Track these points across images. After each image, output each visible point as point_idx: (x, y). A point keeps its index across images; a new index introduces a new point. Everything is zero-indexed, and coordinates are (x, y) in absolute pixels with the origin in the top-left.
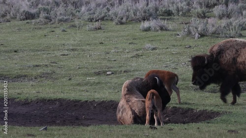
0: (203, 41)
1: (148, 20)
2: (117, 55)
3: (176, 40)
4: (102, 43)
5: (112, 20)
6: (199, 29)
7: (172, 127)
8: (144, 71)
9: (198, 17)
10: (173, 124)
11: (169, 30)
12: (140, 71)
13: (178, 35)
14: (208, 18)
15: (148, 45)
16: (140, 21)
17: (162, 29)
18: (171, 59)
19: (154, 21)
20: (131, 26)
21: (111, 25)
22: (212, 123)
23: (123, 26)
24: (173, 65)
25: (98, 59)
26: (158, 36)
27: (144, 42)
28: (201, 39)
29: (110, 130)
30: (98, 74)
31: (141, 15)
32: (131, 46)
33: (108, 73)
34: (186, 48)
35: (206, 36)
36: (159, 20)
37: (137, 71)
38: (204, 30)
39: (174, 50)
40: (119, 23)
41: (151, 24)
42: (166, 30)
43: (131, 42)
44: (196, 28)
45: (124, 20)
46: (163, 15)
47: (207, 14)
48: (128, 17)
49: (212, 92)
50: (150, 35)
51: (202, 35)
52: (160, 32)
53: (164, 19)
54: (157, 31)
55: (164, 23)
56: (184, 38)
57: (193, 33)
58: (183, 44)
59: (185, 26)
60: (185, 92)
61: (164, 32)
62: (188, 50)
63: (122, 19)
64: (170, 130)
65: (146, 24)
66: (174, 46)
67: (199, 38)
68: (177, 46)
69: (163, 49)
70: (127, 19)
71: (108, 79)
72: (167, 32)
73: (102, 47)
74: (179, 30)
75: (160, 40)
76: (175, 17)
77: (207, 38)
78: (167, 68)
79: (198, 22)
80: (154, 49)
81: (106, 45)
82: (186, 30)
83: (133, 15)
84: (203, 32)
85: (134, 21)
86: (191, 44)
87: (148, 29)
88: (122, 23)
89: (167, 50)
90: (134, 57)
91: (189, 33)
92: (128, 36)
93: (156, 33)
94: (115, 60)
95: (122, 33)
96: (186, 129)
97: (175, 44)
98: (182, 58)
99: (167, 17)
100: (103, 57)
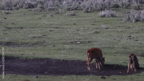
0: (137, 24)
1: (104, 10)
2: (84, 32)
3: (121, 23)
4: (75, 24)
5: (82, 10)
6: (135, 17)
7: (116, 78)
8: (100, 42)
9: (135, 9)
10: (116, 76)
11: (116, 17)
12: (98, 42)
13: (122, 20)
14: (141, 10)
15: (103, 26)
16: (99, 11)
17: (112, 16)
18: (117, 35)
19: (108, 11)
20: (93, 13)
21: (81, 13)
22: (141, 75)
23: (89, 14)
24: (118, 39)
25: (72, 34)
26: (110, 20)
27: (101, 24)
28: (136, 23)
29: (77, 79)
30: (72, 43)
31: (100, 7)
32: (93, 26)
33: (78, 43)
34: (127, 28)
35: (140, 21)
36: (111, 10)
37: (96, 42)
38: (138, 17)
39: (120, 29)
40: (86, 12)
41: (106, 13)
42: (115, 17)
43: (93, 24)
44: (133, 16)
45: (89, 10)
46: (113, 8)
47: (141, 7)
48: (92, 8)
49: (142, 56)
50: (105, 20)
51: (137, 21)
52: (111, 18)
53: (114, 10)
54: (110, 17)
55: (114, 12)
56: (125, 22)
57: (132, 19)
58: (125, 25)
59: (127, 15)
60: (125, 56)
61: (114, 18)
62: (128, 30)
63: (88, 9)
64: (114, 79)
65: (103, 13)
66: (119, 27)
67: (135, 22)
68: (121, 27)
69: (112, 28)
70: (91, 9)
71: (78, 47)
72: (116, 18)
73: (75, 27)
74: (123, 17)
75: (111, 23)
76: (121, 9)
77: (140, 22)
78: (115, 40)
79: (135, 12)
80: (107, 28)
81: (77, 25)
82: (127, 17)
83: (95, 7)
84: (137, 19)
85: (95, 11)
86: (130, 26)
87: (104, 16)
88: (88, 12)
89: (115, 29)
90: (94, 33)
91: (129, 19)
92: (91, 20)
93: (109, 19)
94: (82, 35)
95: (88, 18)
96: (124, 79)
97: (120, 25)
98: (124, 35)
99: (116, 9)
100: (75, 33)
